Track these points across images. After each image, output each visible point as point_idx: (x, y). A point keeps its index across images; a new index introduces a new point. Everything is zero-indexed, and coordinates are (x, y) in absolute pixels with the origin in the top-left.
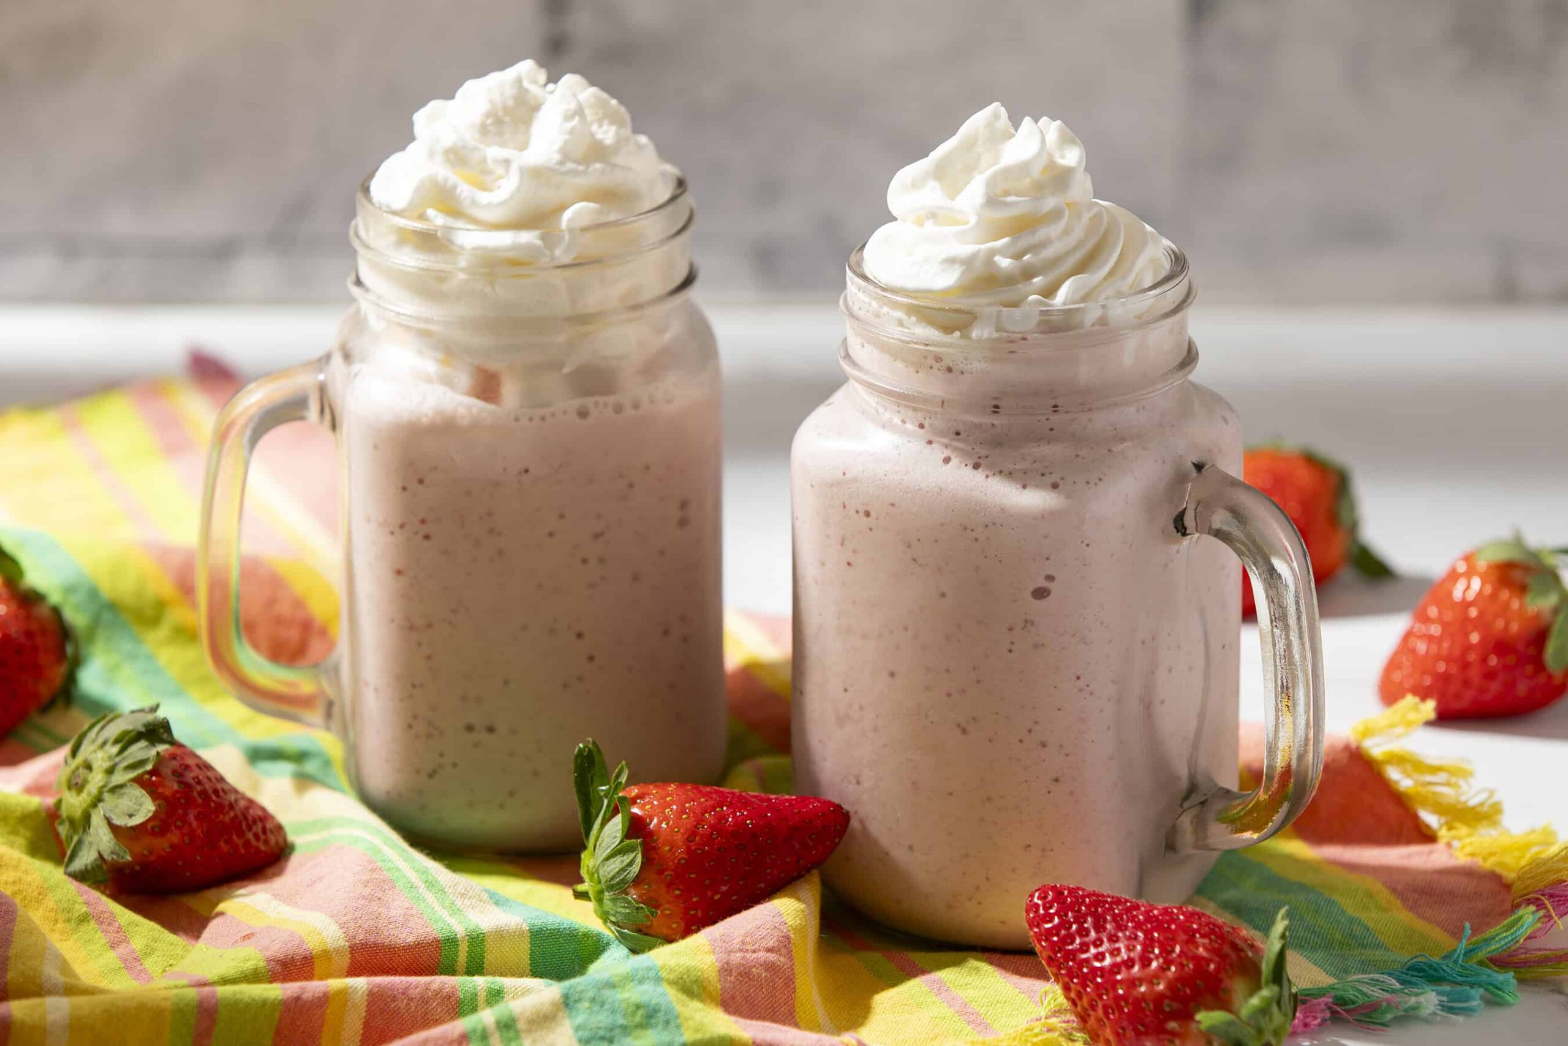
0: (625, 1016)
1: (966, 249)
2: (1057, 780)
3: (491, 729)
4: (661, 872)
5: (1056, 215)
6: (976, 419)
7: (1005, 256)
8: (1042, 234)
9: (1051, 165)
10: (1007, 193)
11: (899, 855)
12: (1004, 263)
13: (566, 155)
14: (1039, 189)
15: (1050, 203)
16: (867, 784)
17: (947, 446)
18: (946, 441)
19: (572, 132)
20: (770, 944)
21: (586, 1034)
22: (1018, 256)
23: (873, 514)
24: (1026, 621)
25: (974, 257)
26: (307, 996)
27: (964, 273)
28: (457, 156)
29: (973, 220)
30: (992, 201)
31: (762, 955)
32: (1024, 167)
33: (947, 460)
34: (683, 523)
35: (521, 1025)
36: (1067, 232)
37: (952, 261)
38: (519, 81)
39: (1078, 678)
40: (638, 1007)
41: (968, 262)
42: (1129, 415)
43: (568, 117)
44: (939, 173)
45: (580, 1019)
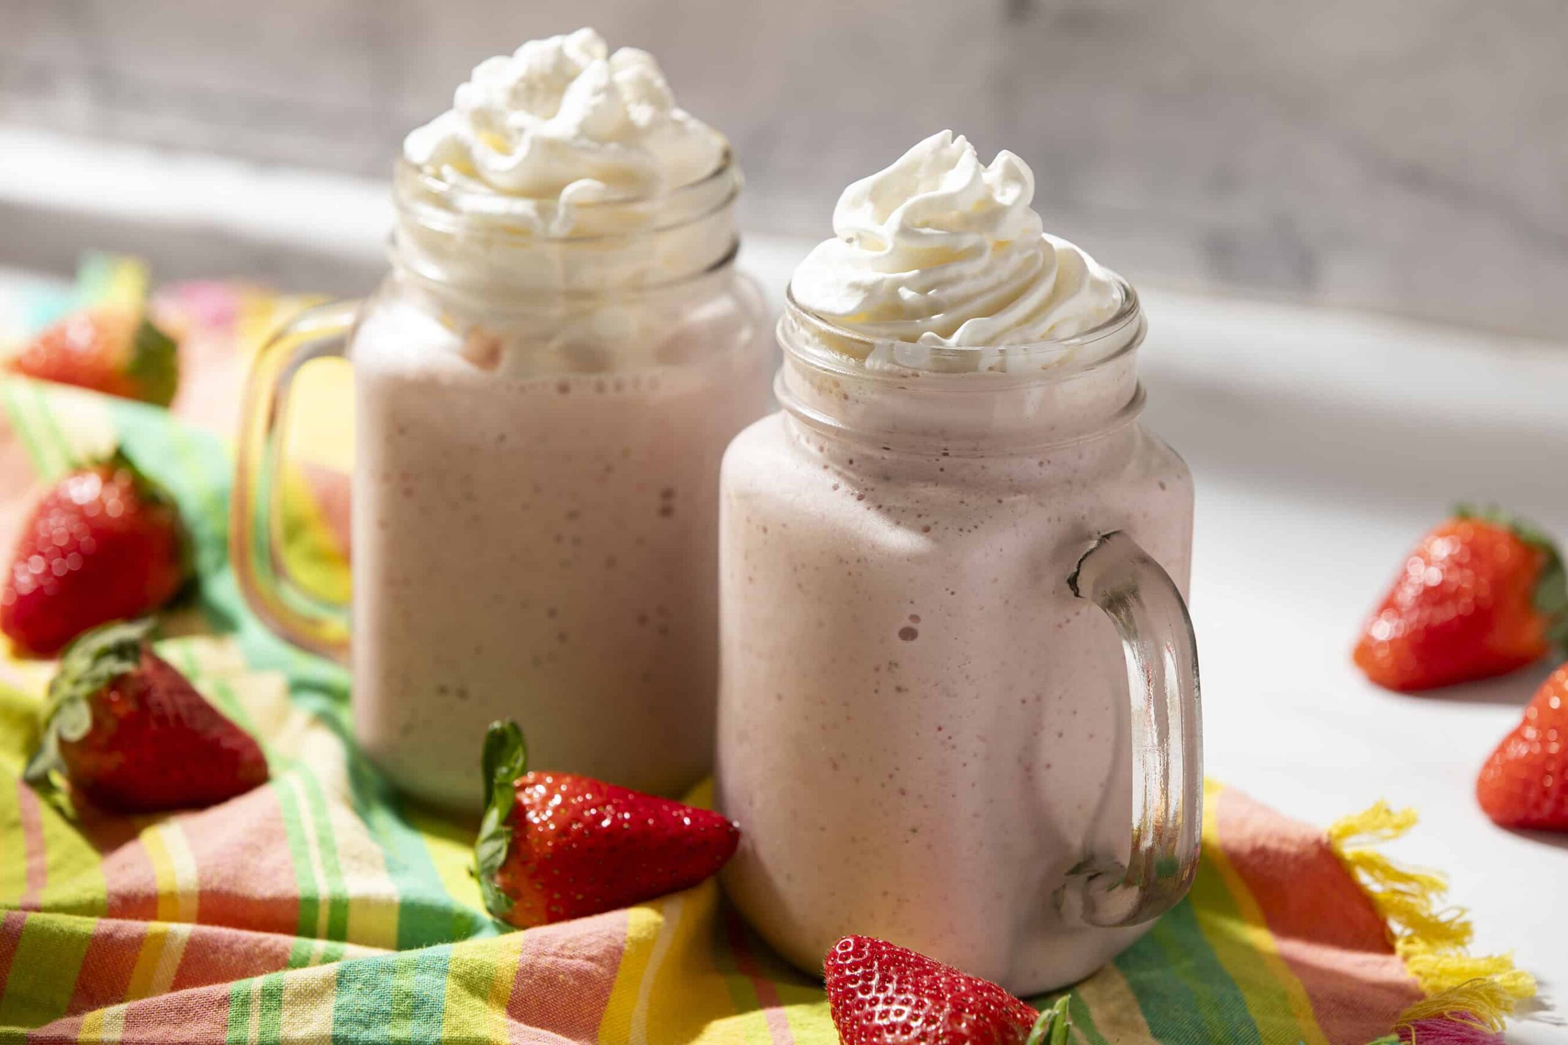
0: (391, 1004)
1: (870, 276)
2: (914, 831)
3: (462, 694)
4: (525, 863)
5: (976, 252)
6: (868, 451)
7: (909, 288)
8: (952, 271)
9: (988, 199)
10: (926, 225)
11: (780, 881)
12: (907, 294)
13: (584, 130)
14: (968, 222)
15: (969, 240)
16: (758, 805)
17: (839, 474)
18: (838, 468)
19: (595, 108)
20: (594, 952)
21: (344, 1015)
22: (924, 290)
23: (769, 531)
24: (890, 663)
25: (877, 284)
26: (121, 935)
27: (865, 300)
28: (484, 118)
29: (890, 247)
30: (906, 231)
31: (577, 963)
32: (948, 200)
33: (836, 488)
34: (666, 512)
35: (286, 997)
36: (987, 271)
37: (856, 286)
38: (560, 51)
39: (940, 729)
40: (407, 996)
41: (871, 290)
42: (1026, 467)
43: (597, 92)
44: (875, 195)
45: (345, 999)
